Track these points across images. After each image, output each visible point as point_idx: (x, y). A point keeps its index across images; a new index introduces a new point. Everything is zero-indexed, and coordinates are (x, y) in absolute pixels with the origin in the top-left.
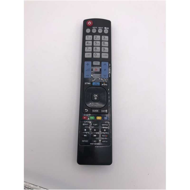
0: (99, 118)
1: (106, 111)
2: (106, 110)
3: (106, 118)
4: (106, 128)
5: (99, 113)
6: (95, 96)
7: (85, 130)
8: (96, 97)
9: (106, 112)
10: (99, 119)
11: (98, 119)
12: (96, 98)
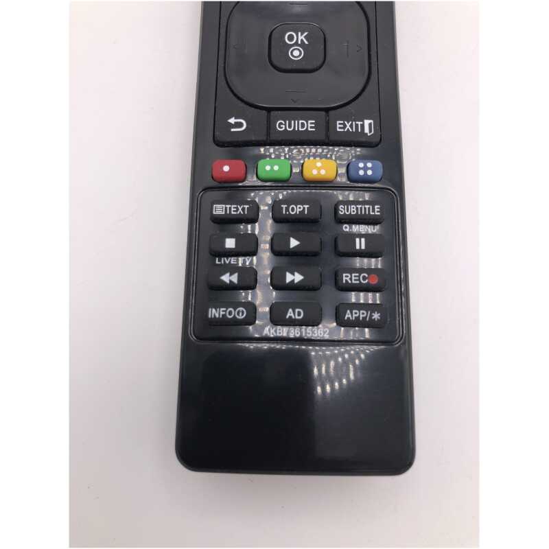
0: (319, 169)
1: (363, 126)
2: (367, 122)
3: (365, 169)
4: (370, 229)
5: (322, 137)
6: (291, 38)
7: (230, 243)
8: (296, 44)
9: (367, 130)
10: (323, 172)
11: (315, 172)
12: (296, 53)
